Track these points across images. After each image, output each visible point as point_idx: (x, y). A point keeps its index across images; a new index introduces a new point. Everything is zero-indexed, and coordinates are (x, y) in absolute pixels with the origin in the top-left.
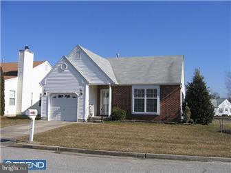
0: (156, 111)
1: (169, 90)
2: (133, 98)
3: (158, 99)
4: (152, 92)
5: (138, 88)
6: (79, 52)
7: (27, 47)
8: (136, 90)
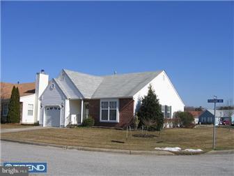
0: (115, 119)
1: (126, 102)
2: (101, 109)
3: (117, 110)
4: (113, 104)
5: (104, 101)
6: (63, 75)
7: (43, 71)
8: (102, 103)
